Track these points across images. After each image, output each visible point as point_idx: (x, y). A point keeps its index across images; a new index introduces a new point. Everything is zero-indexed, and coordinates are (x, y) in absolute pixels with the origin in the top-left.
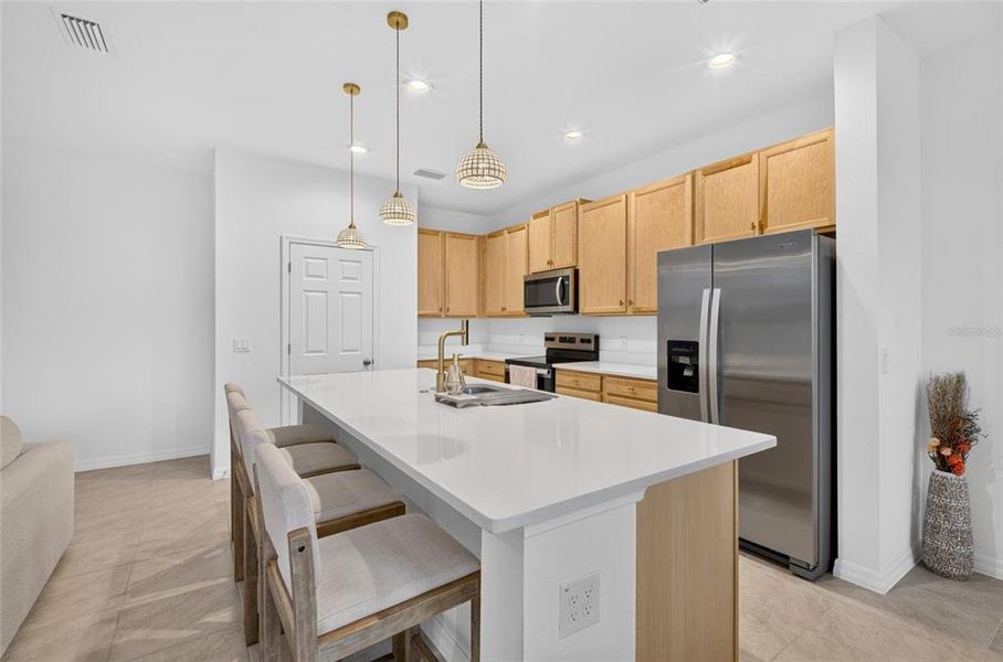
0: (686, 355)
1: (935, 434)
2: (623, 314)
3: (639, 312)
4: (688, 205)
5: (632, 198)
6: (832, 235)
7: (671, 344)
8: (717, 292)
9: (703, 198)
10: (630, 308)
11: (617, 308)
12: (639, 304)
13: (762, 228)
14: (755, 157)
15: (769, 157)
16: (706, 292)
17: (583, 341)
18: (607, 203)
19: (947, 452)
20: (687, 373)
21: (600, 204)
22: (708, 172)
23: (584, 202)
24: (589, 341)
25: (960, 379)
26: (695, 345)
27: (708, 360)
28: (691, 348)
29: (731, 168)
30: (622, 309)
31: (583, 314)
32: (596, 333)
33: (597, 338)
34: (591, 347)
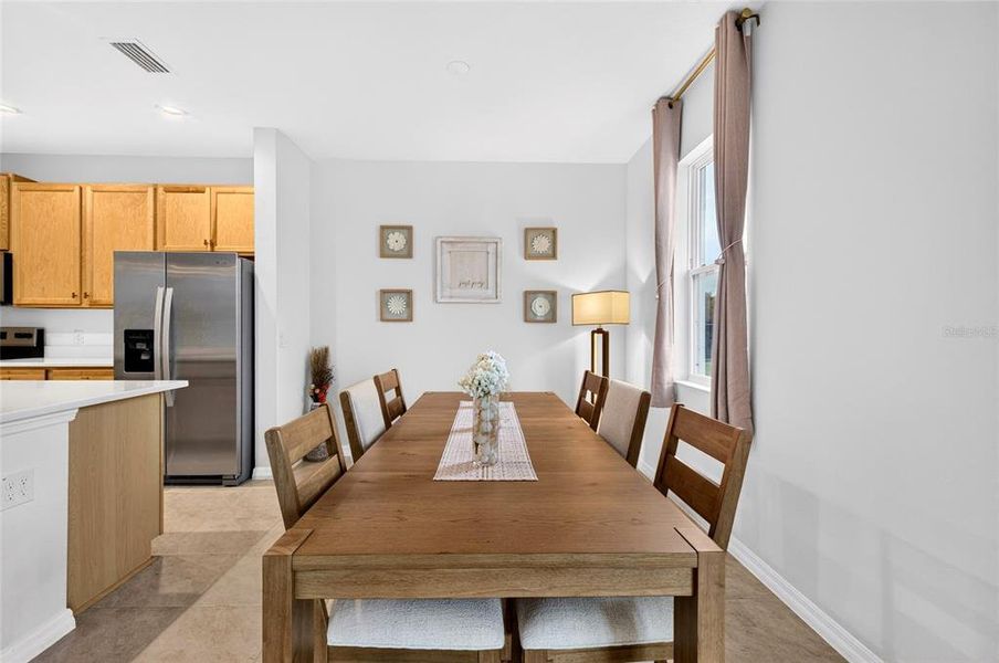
0: (142, 341)
1: (313, 383)
2: (78, 307)
3: (95, 305)
4: (151, 213)
5: (88, 192)
6: (252, 258)
7: (128, 333)
8: (170, 291)
9: (164, 211)
10: (83, 300)
11: (69, 300)
12: (96, 298)
13: (213, 244)
14: (208, 190)
15: (217, 193)
16: (161, 290)
17: (18, 336)
18: (54, 188)
19: (317, 391)
20: (144, 357)
21: (45, 188)
22: (168, 190)
23: (19, 179)
24: (30, 336)
25: (326, 350)
26: (151, 333)
27: (161, 346)
28: (148, 336)
29: (188, 192)
30: (76, 301)
31: (19, 305)
32: (40, 326)
33: (41, 333)
34: (34, 342)
